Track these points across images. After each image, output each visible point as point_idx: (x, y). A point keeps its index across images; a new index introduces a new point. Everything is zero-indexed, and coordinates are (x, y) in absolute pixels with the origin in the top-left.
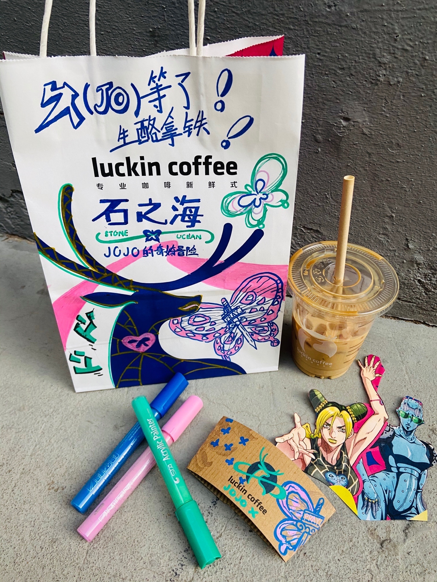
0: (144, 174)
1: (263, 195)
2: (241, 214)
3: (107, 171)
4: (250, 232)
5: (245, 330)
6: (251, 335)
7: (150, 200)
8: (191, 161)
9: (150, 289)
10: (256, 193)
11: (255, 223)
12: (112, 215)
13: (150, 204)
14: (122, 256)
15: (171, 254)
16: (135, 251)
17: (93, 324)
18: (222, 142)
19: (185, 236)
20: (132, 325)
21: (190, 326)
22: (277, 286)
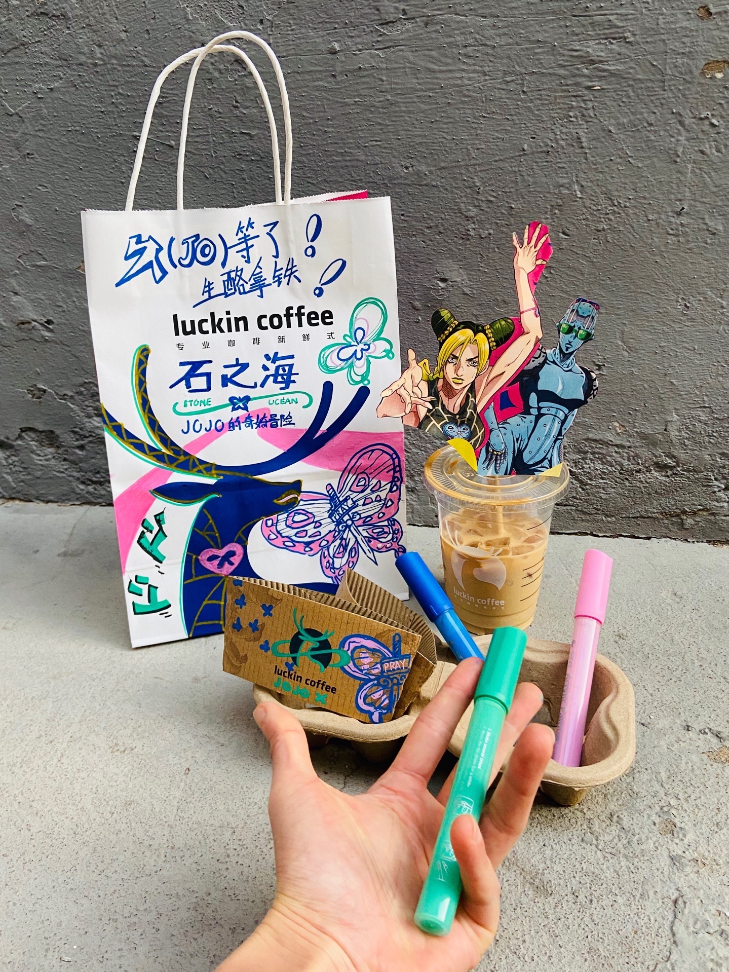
0: (230, 330)
1: (365, 345)
2: (342, 369)
3: (189, 329)
4: (354, 390)
5: (359, 533)
6: (369, 540)
7: (237, 359)
8: (282, 313)
9: (237, 474)
10: (356, 344)
11: (358, 379)
12: (192, 380)
13: (237, 364)
14: (203, 432)
15: (262, 426)
16: (219, 424)
17: (163, 533)
18: (315, 290)
19: (278, 402)
20: (213, 531)
21: (289, 529)
22: (394, 463)
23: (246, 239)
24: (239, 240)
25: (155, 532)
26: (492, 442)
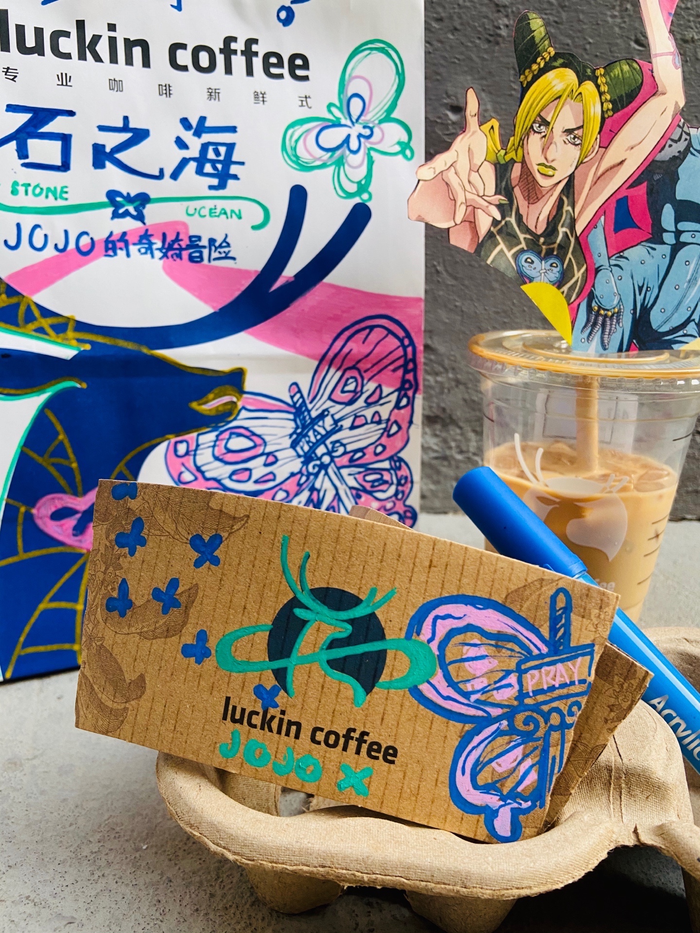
0: (114, 59)
1: (365, 127)
2: (324, 166)
3: (30, 42)
4: (345, 208)
5: (341, 478)
6: (357, 493)
7: (126, 118)
9: (120, 343)
10: (349, 123)
11: (352, 188)
13: (125, 128)
14: (51, 251)
15: (172, 256)
16: (85, 241)
18: (279, 10)
19: (205, 212)
20: (67, 457)
21: (218, 464)
22: (405, 355)
26: (597, 292)
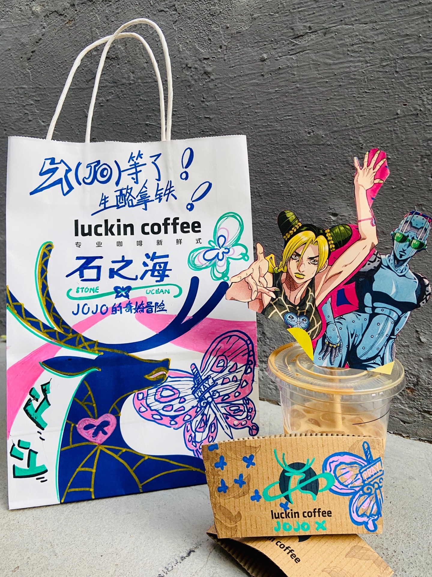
0: (119, 234)
1: (225, 249)
2: (207, 267)
3: (86, 231)
5: (218, 410)
6: (226, 416)
7: (123, 257)
8: (161, 222)
9: (116, 351)
10: (218, 248)
11: (220, 275)
12: (85, 271)
13: (123, 260)
14: (90, 314)
15: (140, 311)
16: (104, 308)
17: (48, 401)
18: (187, 205)
19: (154, 292)
20: (92, 402)
21: (157, 403)
22: (248, 348)
23: (136, 166)
24: (130, 166)
25: (40, 400)
26: (328, 335)
